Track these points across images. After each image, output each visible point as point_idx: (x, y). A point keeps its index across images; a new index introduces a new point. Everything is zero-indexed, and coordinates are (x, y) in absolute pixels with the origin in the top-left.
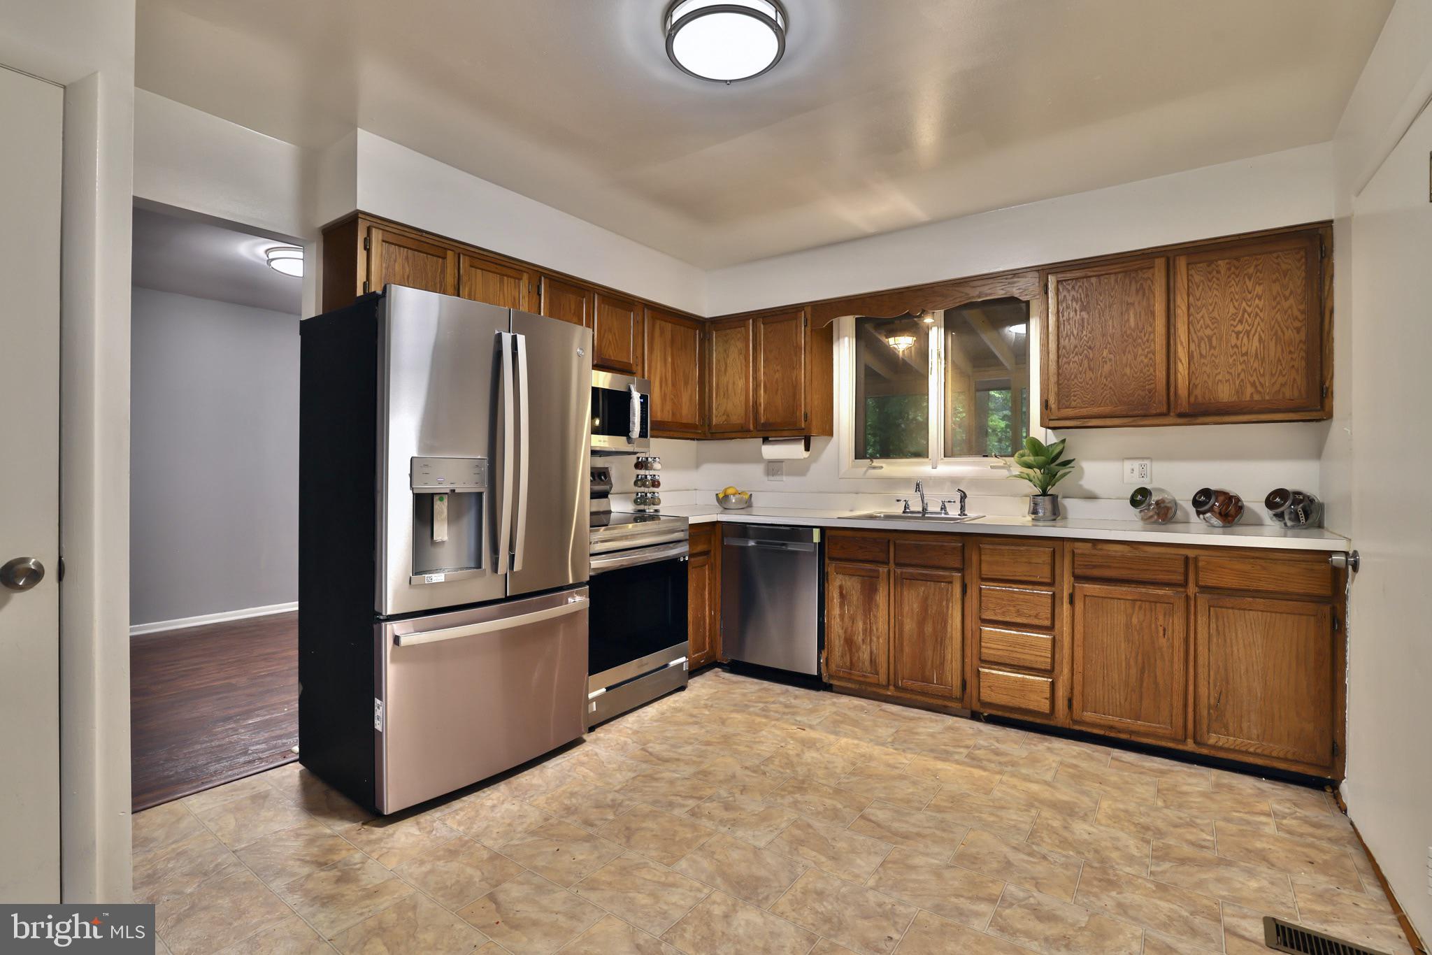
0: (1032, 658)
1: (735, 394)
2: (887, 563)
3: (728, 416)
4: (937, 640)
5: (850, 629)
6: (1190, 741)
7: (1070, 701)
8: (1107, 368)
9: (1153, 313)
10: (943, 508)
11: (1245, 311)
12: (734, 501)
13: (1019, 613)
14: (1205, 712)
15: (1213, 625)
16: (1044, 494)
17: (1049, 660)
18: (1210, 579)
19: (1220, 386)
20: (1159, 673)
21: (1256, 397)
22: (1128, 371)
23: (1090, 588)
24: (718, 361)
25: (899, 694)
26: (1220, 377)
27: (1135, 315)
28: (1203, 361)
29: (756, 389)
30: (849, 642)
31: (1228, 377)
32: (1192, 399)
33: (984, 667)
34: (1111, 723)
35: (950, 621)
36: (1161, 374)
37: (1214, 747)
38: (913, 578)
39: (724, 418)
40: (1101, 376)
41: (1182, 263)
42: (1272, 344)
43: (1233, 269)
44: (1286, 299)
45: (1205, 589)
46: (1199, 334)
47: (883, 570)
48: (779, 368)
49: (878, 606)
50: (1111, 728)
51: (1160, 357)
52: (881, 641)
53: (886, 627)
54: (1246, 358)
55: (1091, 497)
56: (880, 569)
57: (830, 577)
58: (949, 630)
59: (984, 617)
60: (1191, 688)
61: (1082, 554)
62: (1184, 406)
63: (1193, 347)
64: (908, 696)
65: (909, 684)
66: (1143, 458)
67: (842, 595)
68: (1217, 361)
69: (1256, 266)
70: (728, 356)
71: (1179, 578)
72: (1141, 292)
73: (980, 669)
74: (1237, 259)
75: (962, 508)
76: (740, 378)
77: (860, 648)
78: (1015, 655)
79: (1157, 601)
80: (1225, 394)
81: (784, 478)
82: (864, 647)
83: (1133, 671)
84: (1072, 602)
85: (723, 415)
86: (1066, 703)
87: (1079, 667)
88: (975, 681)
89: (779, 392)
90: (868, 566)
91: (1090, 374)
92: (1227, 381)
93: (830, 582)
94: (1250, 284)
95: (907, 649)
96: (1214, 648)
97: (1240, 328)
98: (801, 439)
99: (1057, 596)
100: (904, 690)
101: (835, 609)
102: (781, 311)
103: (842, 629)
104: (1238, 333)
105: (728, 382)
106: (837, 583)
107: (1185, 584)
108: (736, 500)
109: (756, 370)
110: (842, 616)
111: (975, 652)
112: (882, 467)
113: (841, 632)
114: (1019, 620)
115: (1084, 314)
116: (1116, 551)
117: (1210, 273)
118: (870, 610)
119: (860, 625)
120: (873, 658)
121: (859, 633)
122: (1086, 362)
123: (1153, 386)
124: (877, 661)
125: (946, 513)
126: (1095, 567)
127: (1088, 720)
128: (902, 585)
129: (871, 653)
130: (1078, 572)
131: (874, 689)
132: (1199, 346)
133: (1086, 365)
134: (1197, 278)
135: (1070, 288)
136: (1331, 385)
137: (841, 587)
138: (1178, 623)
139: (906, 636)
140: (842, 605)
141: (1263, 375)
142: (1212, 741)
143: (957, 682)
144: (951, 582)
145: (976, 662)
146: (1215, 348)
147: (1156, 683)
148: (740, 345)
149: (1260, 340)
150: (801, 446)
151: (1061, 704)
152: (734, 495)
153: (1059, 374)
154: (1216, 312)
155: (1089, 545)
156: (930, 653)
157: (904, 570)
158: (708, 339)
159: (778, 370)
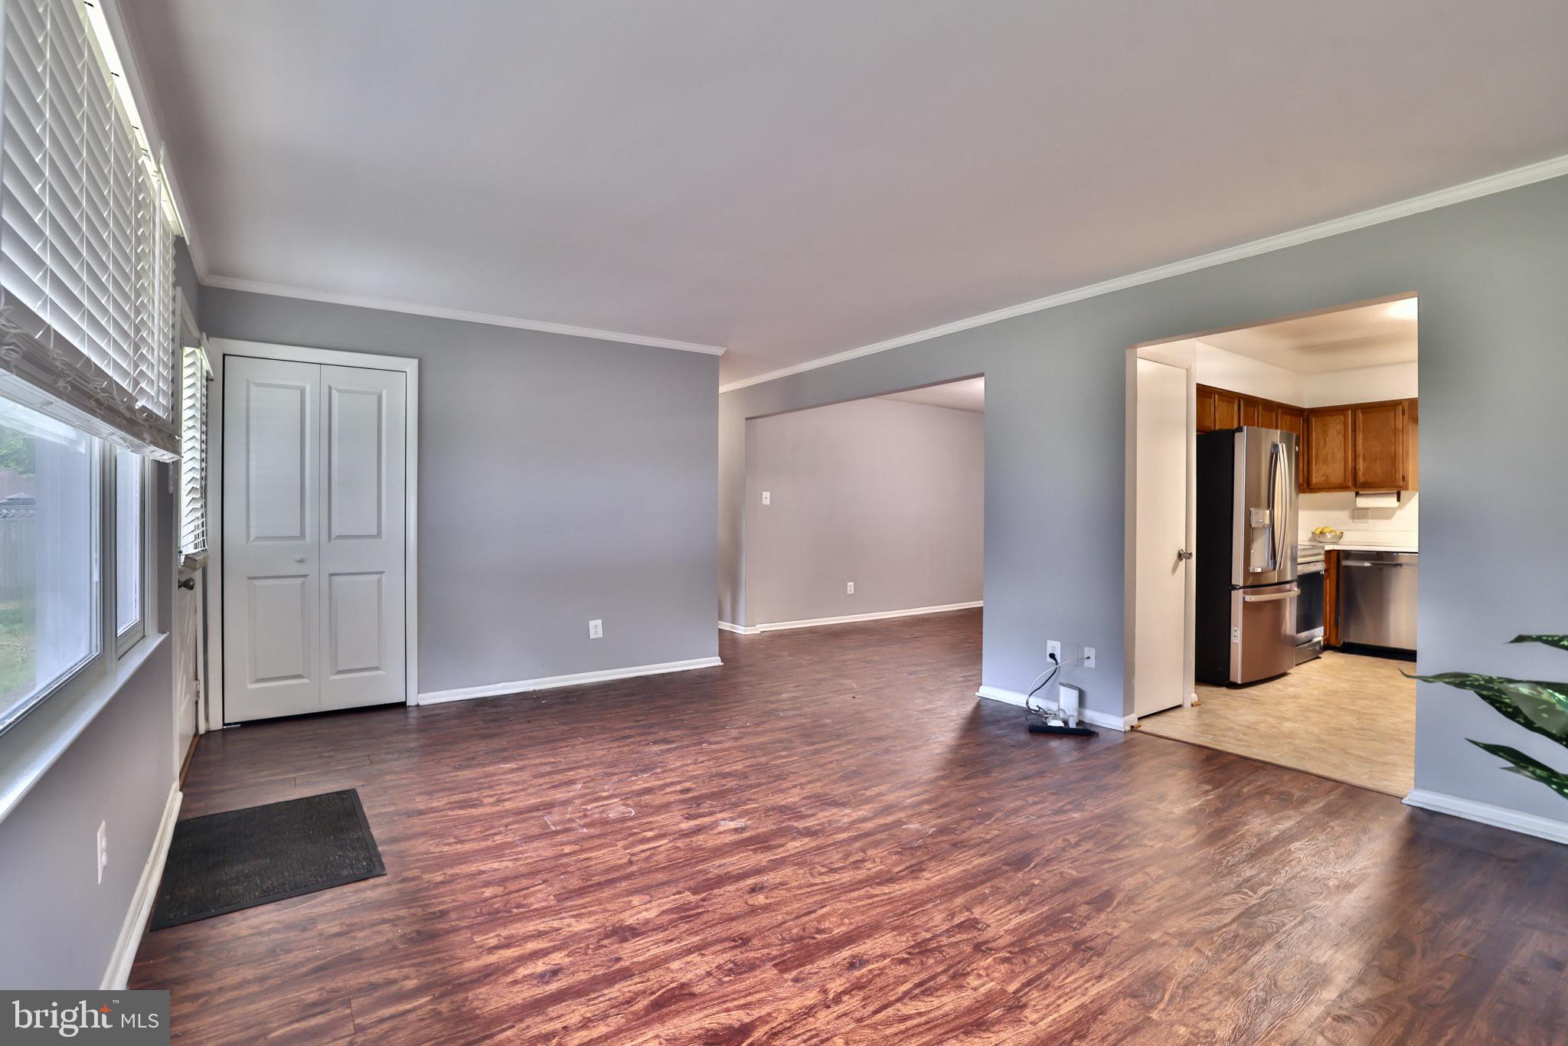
1: (1334, 462)
3: (1327, 477)
24: (1317, 439)
29: (1355, 459)
39: (1323, 478)
48: (1378, 443)
70: (1327, 435)
81: (1370, 521)
85: (1323, 476)
98: (1394, 493)
102: (1378, 405)
105: (1327, 453)
109: (1355, 445)
148: (1339, 427)
150: (1395, 499)
152: (1330, 532)
158: (1308, 424)
159: (1377, 446)
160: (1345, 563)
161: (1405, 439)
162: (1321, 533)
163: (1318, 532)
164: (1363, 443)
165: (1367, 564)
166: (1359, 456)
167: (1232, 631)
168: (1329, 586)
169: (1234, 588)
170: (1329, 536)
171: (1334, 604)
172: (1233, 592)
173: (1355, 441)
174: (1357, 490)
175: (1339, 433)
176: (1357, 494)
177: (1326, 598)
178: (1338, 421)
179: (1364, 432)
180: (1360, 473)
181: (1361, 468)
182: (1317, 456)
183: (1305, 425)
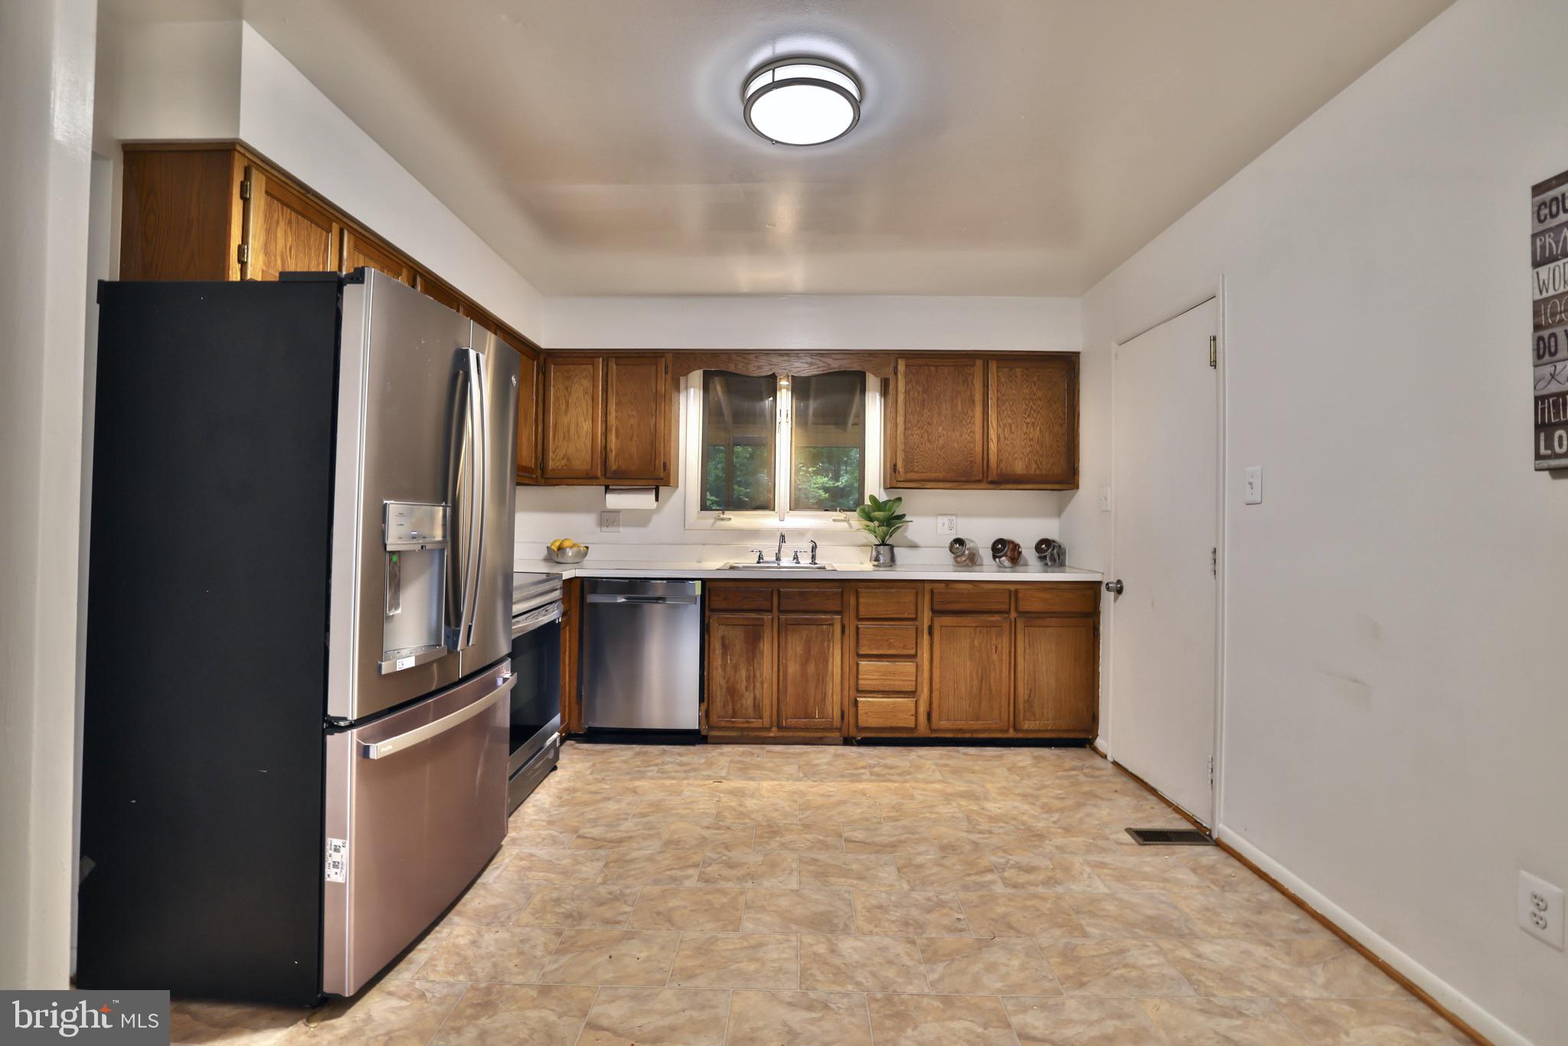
0: (901, 683)
1: (578, 437)
2: (770, 611)
3: (568, 460)
4: (818, 679)
5: (732, 679)
6: (1011, 730)
7: (929, 715)
8: (941, 441)
9: (973, 401)
10: (796, 558)
11: (1032, 408)
12: (570, 554)
13: (890, 646)
14: (1021, 707)
15: (1027, 641)
16: (883, 544)
17: (914, 683)
18: (1024, 606)
19: (1016, 461)
20: (992, 680)
21: (1038, 472)
22: (956, 445)
23: (947, 620)
24: (557, 399)
25: (781, 734)
26: (1016, 455)
27: (962, 402)
28: (1006, 442)
29: (606, 432)
30: (732, 692)
31: (1021, 455)
32: (999, 471)
33: (860, 697)
34: (960, 727)
35: (831, 660)
36: (978, 448)
37: (1027, 731)
38: (799, 623)
39: (563, 462)
40: (937, 447)
41: (993, 365)
42: (1047, 434)
43: (1025, 376)
44: (1055, 403)
45: (1022, 614)
46: (1004, 421)
47: (767, 617)
48: (634, 413)
49: (762, 653)
50: (960, 730)
51: (978, 436)
52: (765, 686)
53: (770, 671)
54: (1031, 443)
55: (914, 546)
56: (765, 617)
57: (711, 629)
58: (830, 667)
59: (861, 652)
60: (1012, 689)
61: (939, 593)
62: (993, 474)
63: (1000, 431)
64: (790, 734)
65: (793, 722)
66: (951, 515)
67: (724, 646)
68: (1014, 443)
69: (1039, 376)
70: (570, 394)
71: (1005, 607)
72: (966, 385)
73: (858, 699)
74: (1027, 369)
75: (813, 557)
76: (585, 421)
77: (742, 696)
78: (888, 682)
79: (992, 625)
80: (1019, 468)
81: (621, 529)
82: (747, 693)
83: (975, 683)
84: (931, 633)
85: (563, 459)
86: (926, 717)
87: (936, 686)
88: (852, 710)
89: (635, 438)
90: (753, 615)
91: (928, 445)
92: (1021, 458)
93: (712, 634)
94: (1034, 388)
95: (790, 690)
96: (1027, 656)
97: (1028, 420)
98: (652, 489)
99: (919, 629)
100: (788, 728)
101: (717, 661)
102: (636, 353)
103: (724, 678)
104: (1027, 424)
105: (569, 423)
106: (720, 634)
107: (1008, 612)
108: (572, 553)
109: (606, 414)
110: (724, 666)
111: (852, 684)
112: (730, 519)
113: (723, 682)
114: (891, 652)
115: (925, 396)
116: (964, 589)
117: (1011, 377)
118: (754, 658)
119: (743, 673)
120: (757, 702)
121: (742, 681)
122: (926, 435)
123: (972, 459)
124: (761, 705)
125: (799, 563)
126: (949, 603)
127: (942, 727)
128: (787, 630)
129: (755, 698)
130: (936, 607)
131: (757, 733)
132: (1004, 431)
133: (926, 438)
134: (1003, 379)
135: (915, 371)
136: (1078, 466)
137: (723, 638)
138: (1005, 642)
139: (790, 678)
140: (724, 655)
141: (1042, 456)
142: (1026, 727)
143: (837, 714)
144: (832, 625)
145: (853, 693)
146: (1013, 433)
147: (990, 690)
148: (587, 383)
149: (1040, 431)
150: (653, 496)
151: (922, 717)
152: (571, 547)
153: (905, 444)
154: (1014, 406)
155: (943, 585)
156: (812, 691)
157: (788, 617)
158: (544, 374)
159: (633, 416)
160: (592, 598)
161: (667, 408)
162: (560, 548)
163: (555, 548)
164: (616, 411)
165: (621, 600)
166: (611, 430)
167: (329, 851)
168: (568, 642)
169: (335, 726)
170: (570, 553)
171: (575, 668)
172: (332, 740)
173: (606, 406)
174: (608, 482)
175: (586, 393)
176: (607, 489)
177: (564, 660)
178: (585, 373)
179: (617, 394)
180: (612, 456)
181: (613, 447)
182: (555, 426)
183: (541, 375)
